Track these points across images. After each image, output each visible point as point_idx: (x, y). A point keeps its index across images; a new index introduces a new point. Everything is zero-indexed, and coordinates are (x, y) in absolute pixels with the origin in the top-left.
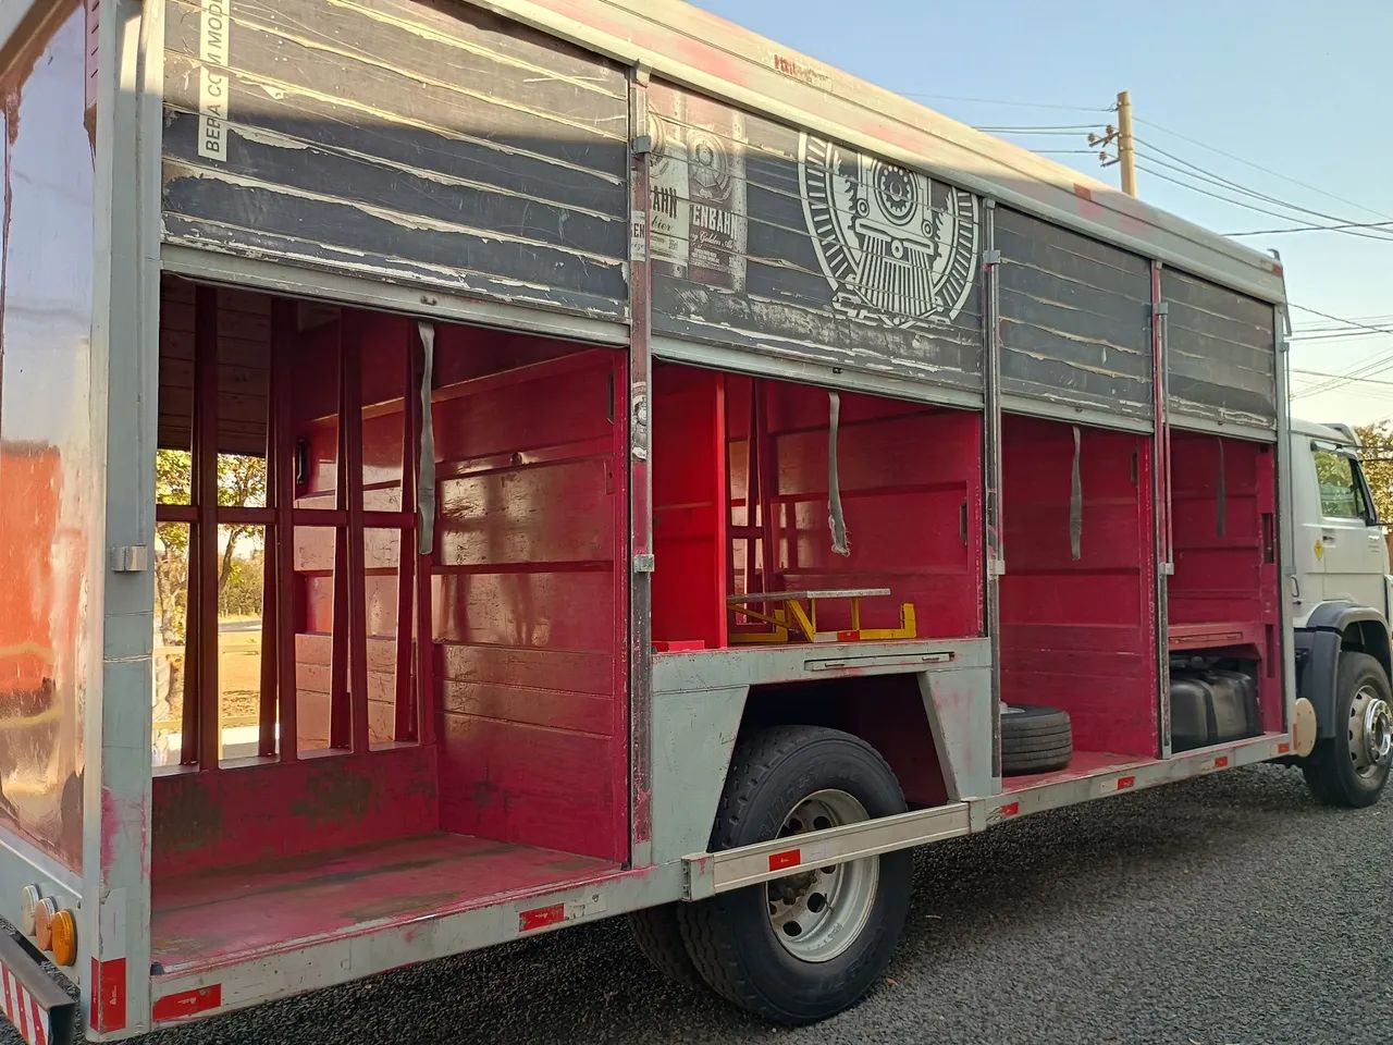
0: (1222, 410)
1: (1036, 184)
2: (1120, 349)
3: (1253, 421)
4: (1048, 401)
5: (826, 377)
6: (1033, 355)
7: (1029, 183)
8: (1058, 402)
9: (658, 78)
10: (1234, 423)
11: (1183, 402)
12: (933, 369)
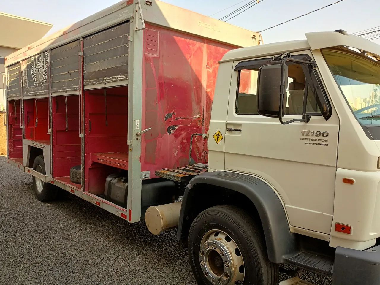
0: (105, 79)
1: (57, 39)
2: (73, 71)
3: (118, 79)
4: (59, 92)
5: (34, 97)
6: (57, 82)
7: (56, 40)
8: (61, 92)
9: (22, 61)
10: (110, 82)
11: (91, 81)
12: (44, 91)
